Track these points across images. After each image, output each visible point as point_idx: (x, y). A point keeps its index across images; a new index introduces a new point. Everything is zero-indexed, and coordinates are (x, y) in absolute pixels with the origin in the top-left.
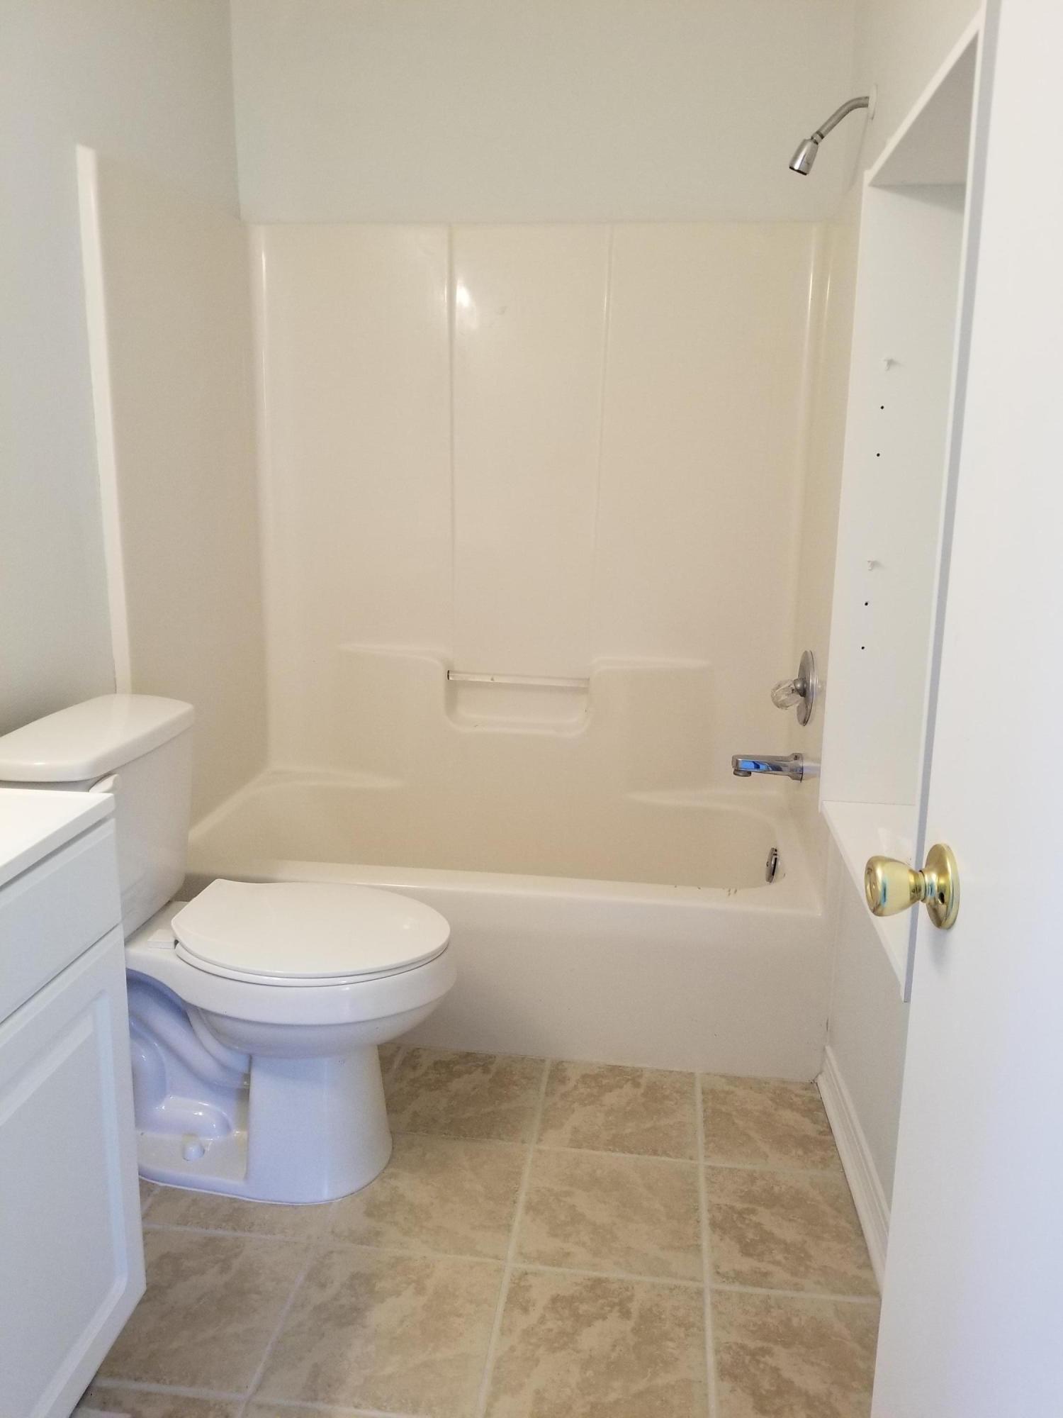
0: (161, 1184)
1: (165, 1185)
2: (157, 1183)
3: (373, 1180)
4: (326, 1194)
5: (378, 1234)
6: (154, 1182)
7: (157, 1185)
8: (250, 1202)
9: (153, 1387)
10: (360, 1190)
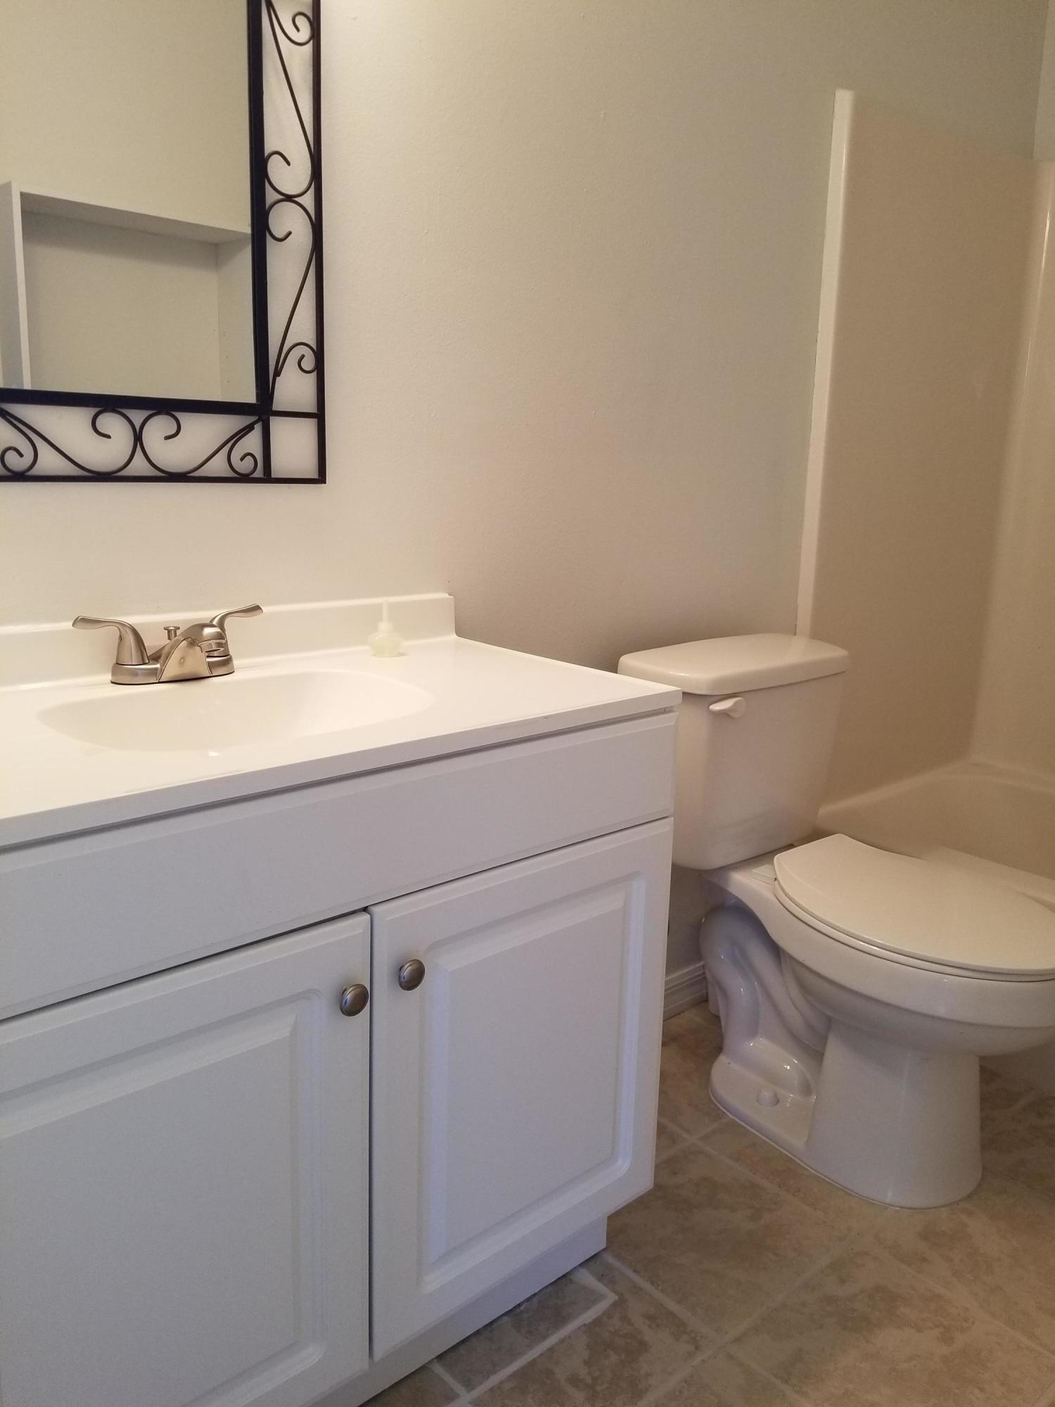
0: (731, 1116)
1: (734, 1118)
2: (728, 1113)
3: (943, 1206)
4: (890, 1196)
5: (924, 1260)
6: (725, 1111)
7: (726, 1114)
8: (806, 1169)
9: (647, 1286)
10: (923, 1209)
